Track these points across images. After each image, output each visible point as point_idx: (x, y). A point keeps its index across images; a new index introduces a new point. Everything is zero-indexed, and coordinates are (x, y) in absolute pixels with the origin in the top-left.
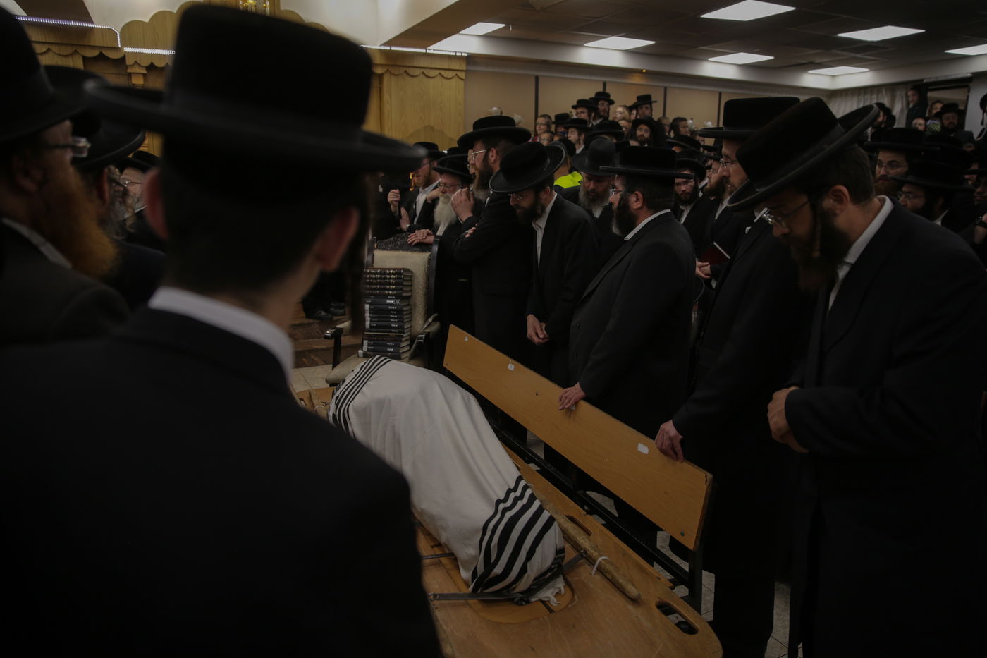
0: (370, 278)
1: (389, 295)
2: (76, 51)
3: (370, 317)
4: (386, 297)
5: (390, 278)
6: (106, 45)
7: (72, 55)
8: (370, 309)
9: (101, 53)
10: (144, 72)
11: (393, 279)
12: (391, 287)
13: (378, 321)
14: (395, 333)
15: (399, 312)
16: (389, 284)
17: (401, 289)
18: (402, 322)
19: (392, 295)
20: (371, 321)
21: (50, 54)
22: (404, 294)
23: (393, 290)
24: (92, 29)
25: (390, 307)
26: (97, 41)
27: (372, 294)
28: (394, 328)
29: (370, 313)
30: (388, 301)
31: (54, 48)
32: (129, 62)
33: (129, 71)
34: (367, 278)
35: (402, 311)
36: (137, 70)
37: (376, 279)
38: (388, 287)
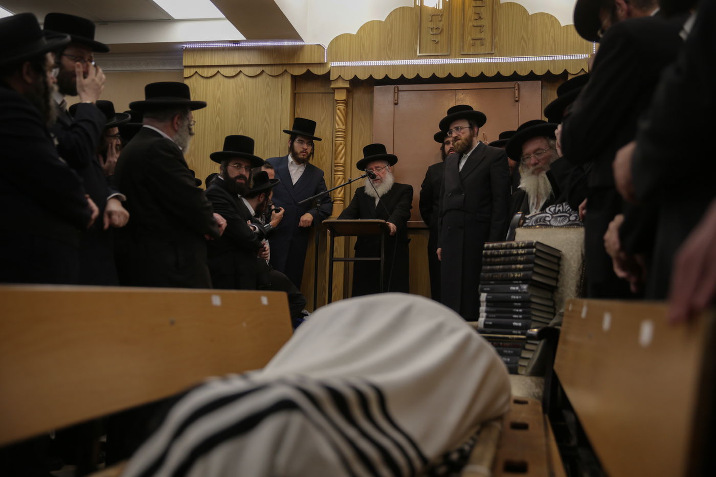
0: (492, 256)
1: (514, 279)
2: (286, 71)
3: (486, 312)
4: (511, 281)
5: (517, 255)
6: (313, 62)
7: (282, 74)
8: (488, 301)
9: (308, 70)
10: (347, 86)
11: (522, 255)
12: (518, 266)
13: (497, 317)
14: (518, 334)
15: (526, 303)
16: (516, 262)
17: (531, 269)
18: (529, 318)
19: (518, 279)
20: (487, 317)
21: (264, 76)
22: (535, 278)
23: (520, 270)
24: (302, 46)
25: (513, 297)
26: (306, 58)
27: (492, 279)
28: (517, 328)
29: (487, 306)
30: (513, 288)
31: (267, 70)
32: (333, 77)
33: (332, 86)
34: (486, 256)
35: (531, 302)
36: (340, 84)
37: (499, 256)
38: (513, 266)
